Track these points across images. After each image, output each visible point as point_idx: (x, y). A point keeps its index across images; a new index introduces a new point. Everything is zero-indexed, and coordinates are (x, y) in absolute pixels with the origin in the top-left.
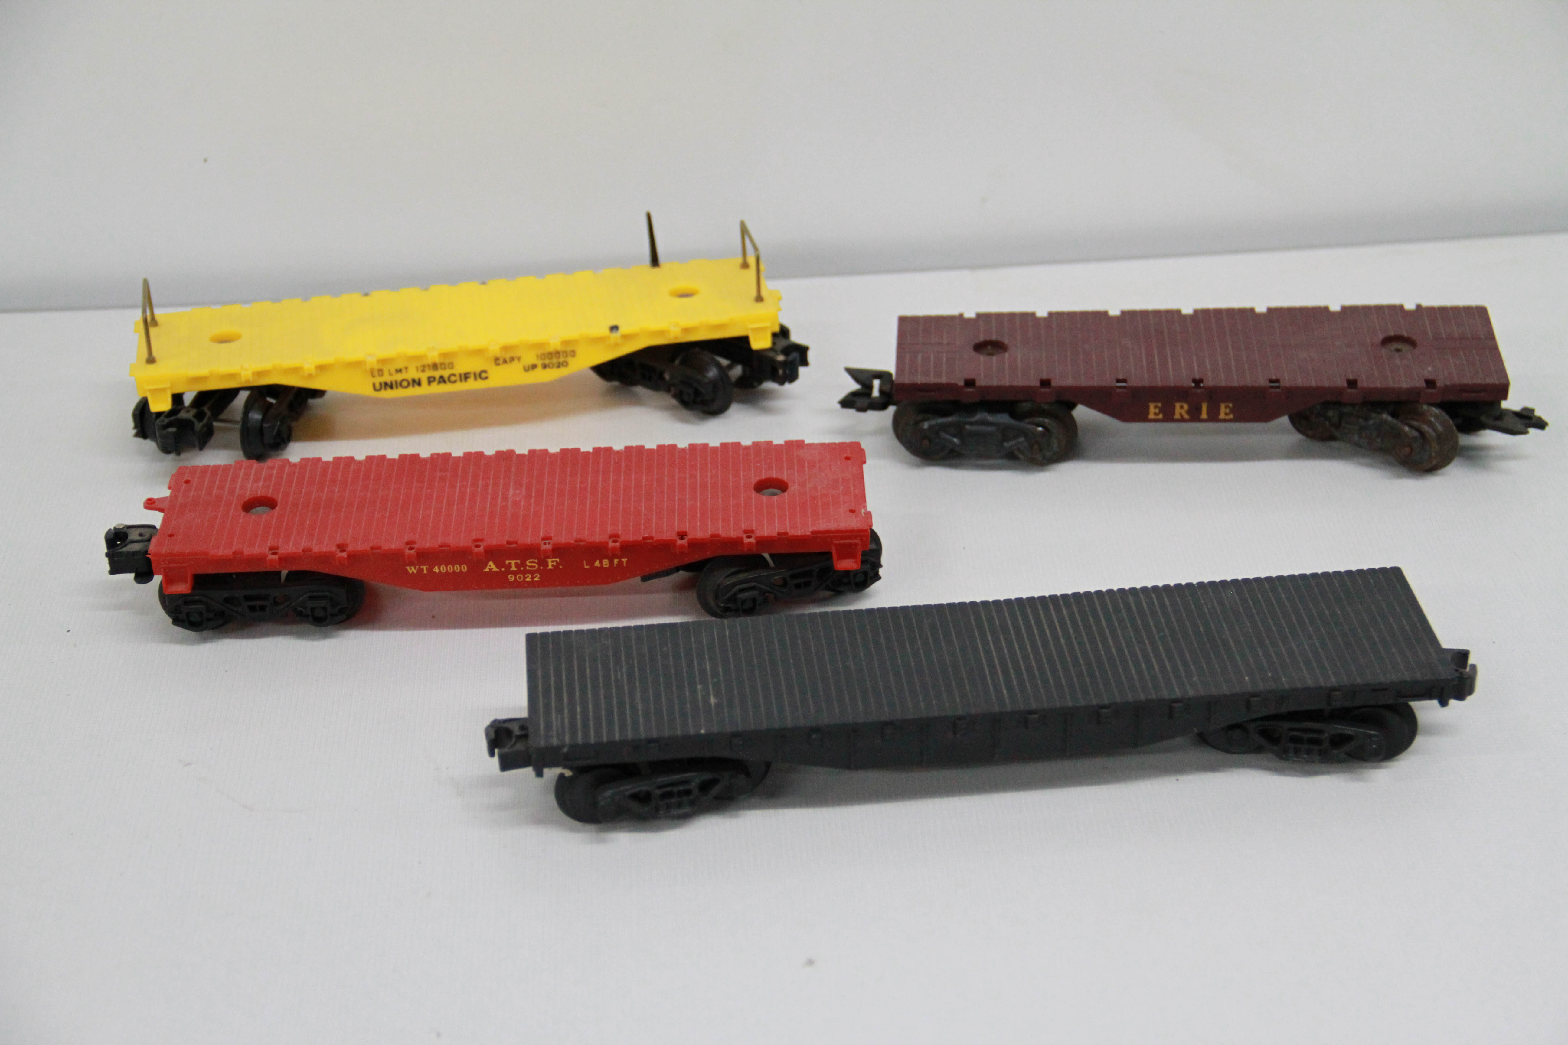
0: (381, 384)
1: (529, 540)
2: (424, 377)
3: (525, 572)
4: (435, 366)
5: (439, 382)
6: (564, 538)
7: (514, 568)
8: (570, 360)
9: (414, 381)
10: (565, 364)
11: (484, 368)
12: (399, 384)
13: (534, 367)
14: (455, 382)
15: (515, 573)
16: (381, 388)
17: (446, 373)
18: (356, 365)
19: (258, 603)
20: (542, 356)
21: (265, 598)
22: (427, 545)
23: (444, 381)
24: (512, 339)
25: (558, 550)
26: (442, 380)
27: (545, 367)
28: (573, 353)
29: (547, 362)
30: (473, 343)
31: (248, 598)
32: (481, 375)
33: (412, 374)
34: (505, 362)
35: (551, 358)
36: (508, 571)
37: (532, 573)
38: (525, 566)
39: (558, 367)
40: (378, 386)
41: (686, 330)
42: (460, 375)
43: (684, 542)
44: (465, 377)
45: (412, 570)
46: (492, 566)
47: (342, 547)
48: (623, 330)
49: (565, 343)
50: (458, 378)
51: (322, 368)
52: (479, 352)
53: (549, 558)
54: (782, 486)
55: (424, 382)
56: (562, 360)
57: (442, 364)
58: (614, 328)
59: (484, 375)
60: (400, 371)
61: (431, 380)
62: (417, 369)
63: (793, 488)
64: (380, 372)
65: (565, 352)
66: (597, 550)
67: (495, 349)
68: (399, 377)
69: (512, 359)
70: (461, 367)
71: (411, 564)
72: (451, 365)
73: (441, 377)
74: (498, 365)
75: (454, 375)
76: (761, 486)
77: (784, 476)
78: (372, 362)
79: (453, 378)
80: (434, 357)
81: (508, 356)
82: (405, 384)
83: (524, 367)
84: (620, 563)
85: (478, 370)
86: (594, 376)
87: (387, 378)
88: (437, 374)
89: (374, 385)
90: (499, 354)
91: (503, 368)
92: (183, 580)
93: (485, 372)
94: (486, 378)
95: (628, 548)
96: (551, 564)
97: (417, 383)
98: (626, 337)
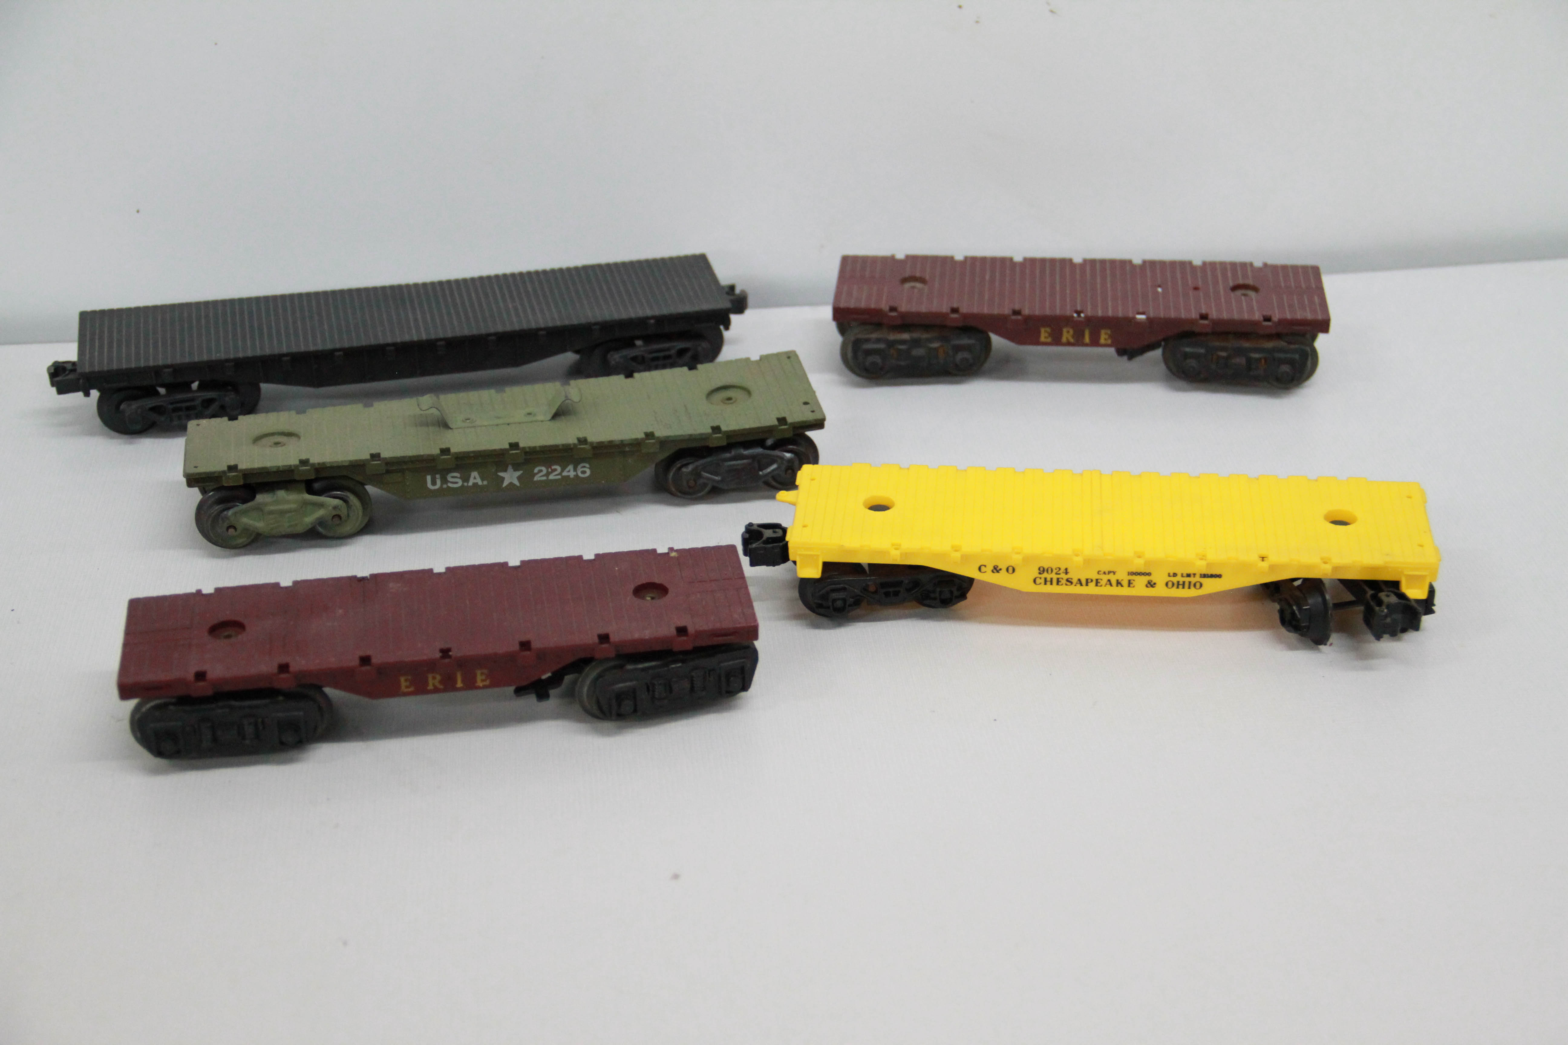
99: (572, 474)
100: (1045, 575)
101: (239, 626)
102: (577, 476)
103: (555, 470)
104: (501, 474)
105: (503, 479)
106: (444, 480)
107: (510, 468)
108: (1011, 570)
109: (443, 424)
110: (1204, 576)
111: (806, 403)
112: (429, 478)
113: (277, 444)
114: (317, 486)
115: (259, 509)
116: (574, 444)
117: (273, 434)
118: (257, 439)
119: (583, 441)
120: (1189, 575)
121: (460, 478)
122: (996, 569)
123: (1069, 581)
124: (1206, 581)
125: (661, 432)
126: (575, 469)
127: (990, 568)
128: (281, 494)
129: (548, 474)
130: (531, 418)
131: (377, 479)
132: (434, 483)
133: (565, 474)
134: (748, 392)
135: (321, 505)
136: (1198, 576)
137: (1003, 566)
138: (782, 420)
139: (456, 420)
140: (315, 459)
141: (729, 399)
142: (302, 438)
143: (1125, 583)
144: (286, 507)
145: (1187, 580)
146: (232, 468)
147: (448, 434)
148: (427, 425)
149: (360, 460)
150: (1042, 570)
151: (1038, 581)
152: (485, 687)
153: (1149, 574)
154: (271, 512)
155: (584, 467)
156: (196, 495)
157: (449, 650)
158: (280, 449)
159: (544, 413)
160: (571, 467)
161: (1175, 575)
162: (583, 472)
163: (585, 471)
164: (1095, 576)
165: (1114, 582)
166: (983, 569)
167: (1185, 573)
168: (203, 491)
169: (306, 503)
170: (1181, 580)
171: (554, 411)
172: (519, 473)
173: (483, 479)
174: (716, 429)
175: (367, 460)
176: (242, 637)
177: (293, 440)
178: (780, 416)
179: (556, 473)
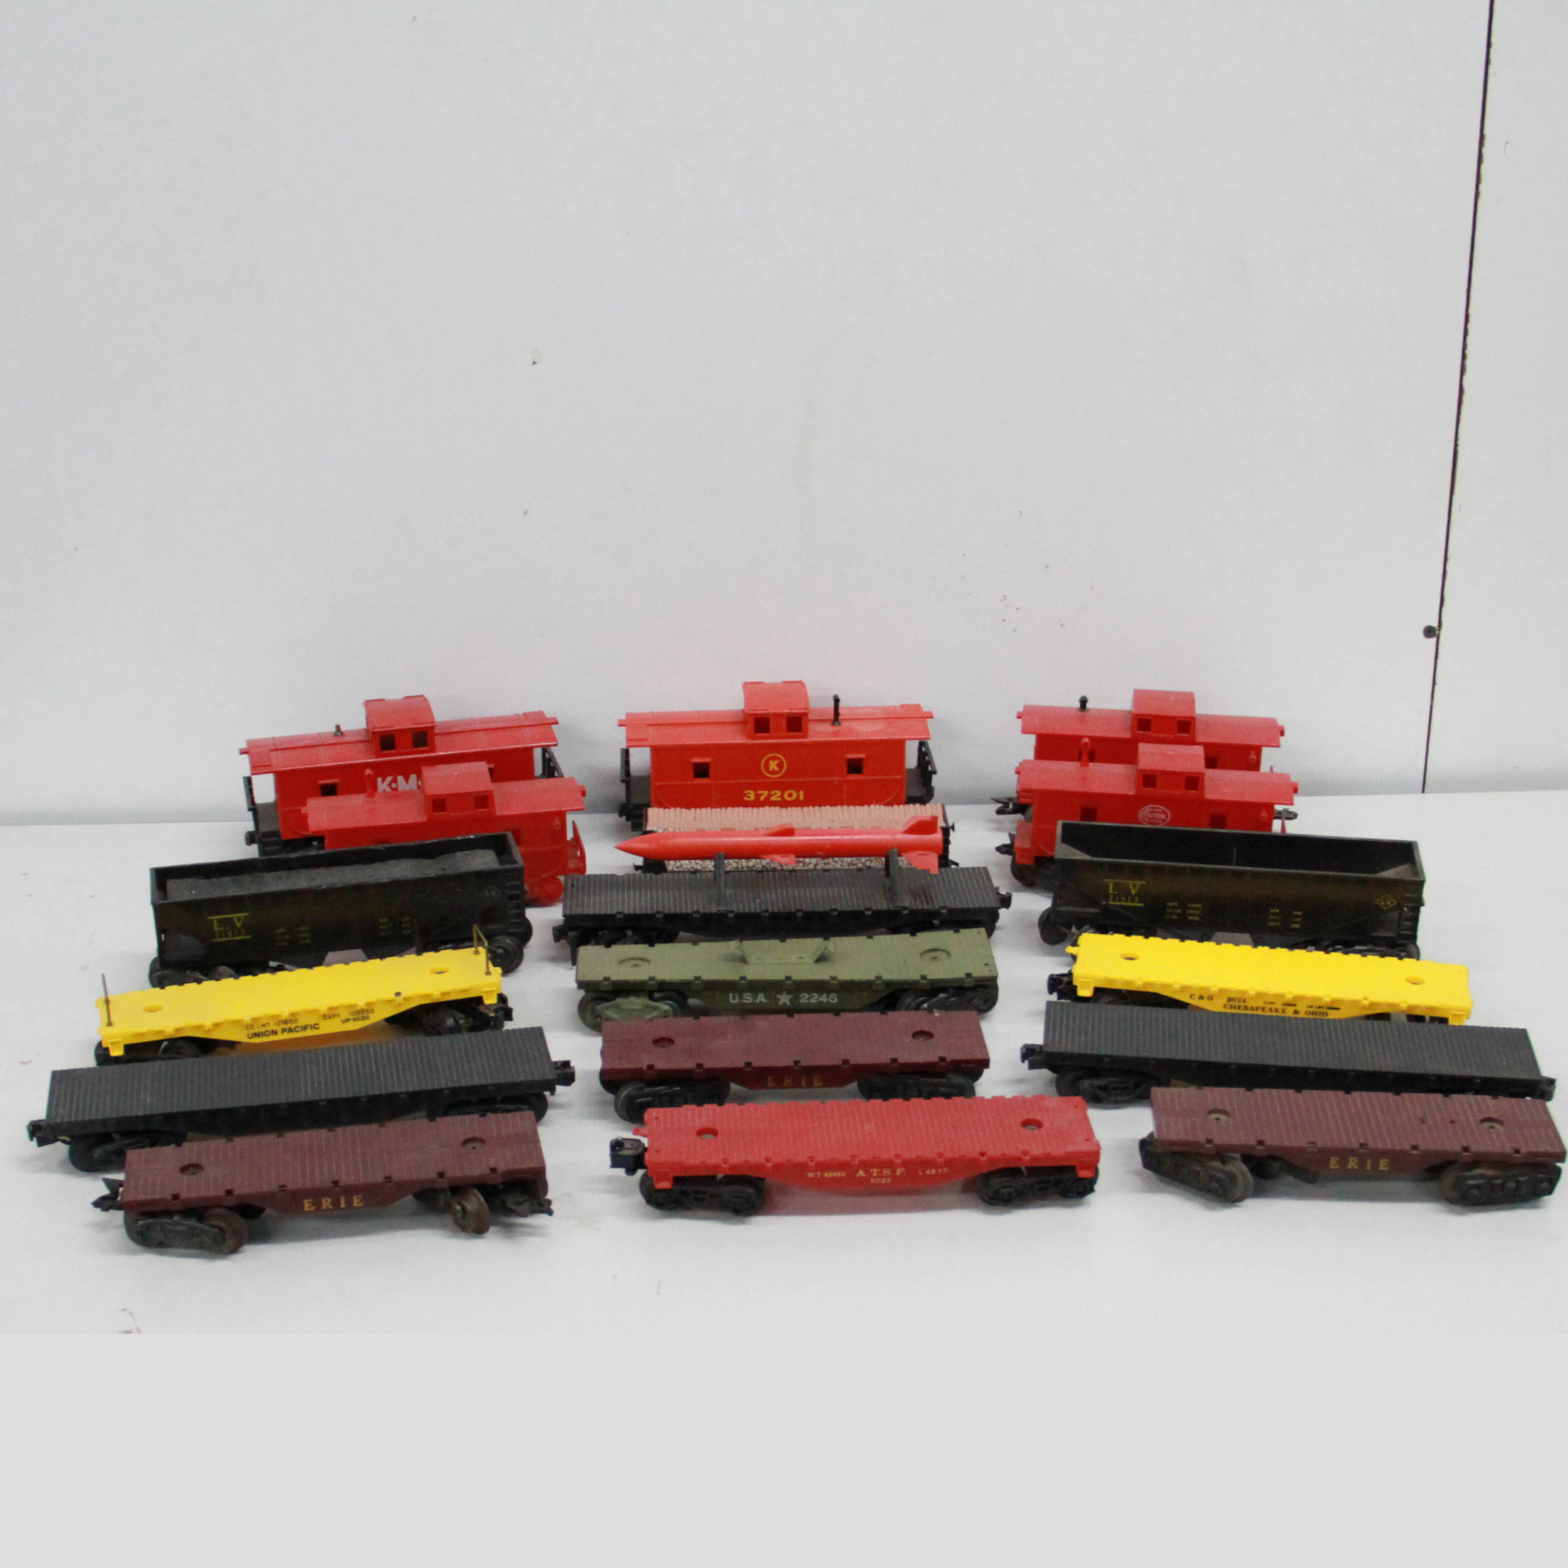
0: (252, 1034)
1: (885, 1156)
2: (279, 1029)
3: (882, 1177)
4: (286, 1022)
5: (289, 1032)
6: (908, 1155)
7: (875, 1175)
8: (371, 1015)
9: (273, 1031)
10: (368, 1018)
11: (317, 1022)
12: (263, 1034)
13: (348, 1020)
14: (298, 1031)
15: (875, 1178)
16: (252, 1036)
17: (293, 1026)
18: (237, 1022)
19: (701, 1196)
20: (352, 1014)
21: (705, 1193)
22: (822, 1159)
23: (292, 1031)
24: (335, 1003)
25: (906, 1164)
26: (290, 1030)
27: (355, 1020)
28: (372, 1011)
29: (356, 1017)
30: (311, 1006)
31: (695, 1192)
32: (315, 1027)
33: (272, 1027)
34: (330, 1018)
35: (359, 1014)
36: (871, 1176)
37: (886, 1177)
38: (882, 1172)
39: (363, 1020)
40: (250, 1036)
41: (444, 994)
42: (302, 1027)
43: (984, 1159)
44: (305, 1028)
45: (811, 1175)
46: (861, 1173)
47: (768, 1160)
48: (404, 994)
49: (368, 1004)
50: (300, 1029)
51: (216, 1025)
52: (314, 1012)
53: (898, 1168)
54: (1039, 1124)
55: (279, 1031)
56: (365, 1015)
57: (291, 1020)
58: (398, 994)
59: (317, 1026)
60: (264, 1025)
61: (283, 1030)
62: (275, 1024)
63: (1046, 1125)
64: (252, 1026)
65: (367, 1010)
66: (929, 1163)
67: (323, 1008)
68: (262, 1030)
69: (334, 1016)
70: (302, 1022)
71: (812, 1171)
72: (296, 1021)
73: (290, 1029)
74: (326, 1019)
75: (298, 1027)
76: (1026, 1123)
77: (1038, 1117)
78: (247, 1019)
79: (297, 1029)
80: (285, 1015)
81: (331, 1013)
82: (267, 1033)
83: (342, 1020)
84: (943, 1171)
85: (313, 1023)
86: (386, 1024)
87: (257, 1030)
88: (287, 1026)
89: (248, 1035)
90: (326, 1012)
91: (330, 1021)
92: (667, 1179)
93: (317, 1024)
94: (318, 1028)
95: (949, 1163)
96: (899, 1171)
97: (275, 1032)
98: (406, 999)
99: (825, 1000)
100: (1231, 1003)
101: (671, 1041)
102: (828, 1002)
103: (814, 996)
104: (778, 996)
105: (779, 999)
106: (741, 998)
107: (785, 993)
108: (1211, 998)
109: (743, 960)
110: (1330, 1008)
111: (986, 965)
112: (731, 995)
113: (635, 965)
114: (657, 995)
115: (618, 1008)
116: (828, 980)
117: (633, 959)
118: (622, 962)
119: (834, 978)
120: (1320, 1007)
121: (752, 997)
122: (1201, 998)
123: (1246, 1008)
124: (1330, 1012)
125: (887, 977)
126: (827, 997)
127: (1197, 996)
128: (632, 999)
129: (809, 999)
130: (801, 960)
131: (697, 994)
132: (734, 998)
133: (820, 999)
134: (948, 953)
135: (656, 1009)
136: (1325, 1008)
137: (1206, 996)
138: (969, 975)
139: (752, 959)
140: (659, 977)
141: (936, 958)
142: (652, 962)
143: (1280, 1010)
144: (634, 1007)
145: (1318, 1010)
146: (607, 979)
147: (746, 967)
148: (732, 960)
149: (688, 980)
150: (1230, 999)
151: (1227, 1006)
152: (819, 1087)
153: (1295, 1005)
154: (626, 1010)
155: (833, 996)
156: (582, 993)
157: (799, 1062)
158: (637, 969)
159: (809, 960)
160: (825, 995)
161: (1311, 1007)
162: (833, 999)
163: (834, 999)
164: (1262, 1005)
165: (1273, 1009)
166: (1193, 997)
167: (1317, 1006)
168: (587, 991)
169: (648, 1006)
170: (1316, 1010)
171: (817, 957)
172: (790, 996)
173: (766, 999)
174: (924, 977)
175: (692, 980)
176: (673, 1047)
177: (646, 964)
178: (967, 972)
179: (815, 998)
